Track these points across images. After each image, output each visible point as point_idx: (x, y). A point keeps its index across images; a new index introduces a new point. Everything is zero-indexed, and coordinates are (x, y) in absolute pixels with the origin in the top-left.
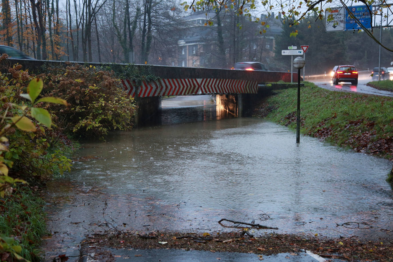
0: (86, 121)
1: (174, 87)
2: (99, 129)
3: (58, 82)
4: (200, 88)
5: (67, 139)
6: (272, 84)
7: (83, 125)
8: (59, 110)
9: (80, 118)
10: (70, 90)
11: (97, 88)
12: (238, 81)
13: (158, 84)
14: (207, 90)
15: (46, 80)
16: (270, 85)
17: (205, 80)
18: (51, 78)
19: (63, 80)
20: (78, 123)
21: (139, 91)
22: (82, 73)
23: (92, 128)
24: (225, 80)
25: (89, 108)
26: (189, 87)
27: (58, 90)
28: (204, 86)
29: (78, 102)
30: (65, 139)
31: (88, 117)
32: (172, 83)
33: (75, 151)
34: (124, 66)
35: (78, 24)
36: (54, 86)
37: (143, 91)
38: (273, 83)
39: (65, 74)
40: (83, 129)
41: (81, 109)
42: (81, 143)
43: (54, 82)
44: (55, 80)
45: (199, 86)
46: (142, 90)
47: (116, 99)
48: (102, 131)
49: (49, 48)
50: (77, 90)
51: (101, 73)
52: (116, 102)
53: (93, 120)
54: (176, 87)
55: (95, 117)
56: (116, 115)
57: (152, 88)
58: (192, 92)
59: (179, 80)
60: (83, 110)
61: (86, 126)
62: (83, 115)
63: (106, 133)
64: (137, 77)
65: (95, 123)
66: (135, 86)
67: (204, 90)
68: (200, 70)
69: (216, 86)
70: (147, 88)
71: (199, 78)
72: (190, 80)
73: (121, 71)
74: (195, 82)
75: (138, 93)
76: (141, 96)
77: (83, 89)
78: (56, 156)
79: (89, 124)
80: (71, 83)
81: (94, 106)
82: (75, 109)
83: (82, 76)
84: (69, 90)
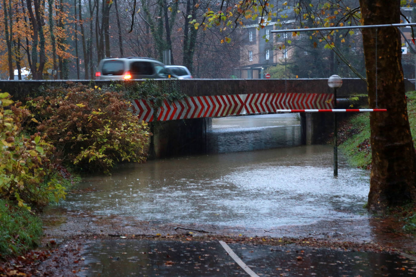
0: (88, 152)
1: (206, 107)
2: (104, 161)
3: (58, 106)
4: (244, 106)
5: (66, 172)
6: (359, 97)
7: (85, 156)
8: (58, 140)
9: (82, 148)
10: (72, 116)
11: (101, 113)
12: (303, 94)
13: (184, 103)
14: (255, 108)
15: (44, 104)
16: (356, 98)
17: (251, 95)
18: (50, 102)
19: (63, 105)
20: (80, 154)
21: (158, 114)
22: (85, 95)
23: (95, 160)
24: (281, 94)
25: (92, 136)
26: (228, 105)
27: (58, 116)
28: (250, 104)
29: (80, 129)
30: (64, 171)
31: (91, 147)
32: (203, 101)
33: (75, 184)
34: (140, 82)
35: (92, 8)
36: (53, 112)
37: (164, 114)
38: (361, 95)
39: (66, 97)
40: (85, 160)
41: (84, 137)
42: (82, 177)
43: (53, 106)
44: (54, 104)
45: (243, 104)
46: (162, 112)
47: (125, 125)
48: (106, 162)
49: (48, 47)
50: (79, 117)
51: (109, 95)
52: (124, 130)
53: (97, 150)
54: (209, 106)
55: (98, 147)
56: (124, 145)
57: (176, 109)
58: (232, 113)
59: (213, 97)
60: (85, 139)
61: (88, 158)
62: (86, 145)
63: (111, 165)
64: (156, 95)
65: (99, 154)
66: (154, 107)
67: (250, 110)
68: (246, 82)
69: (268, 103)
70: (169, 109)
71: (243, 94)
72: (230, 96)
73: (136, 89)
74: (236, 99)
75: (158, 117)
76: (162, 119)
77: (86, 115)
78: (53, 185)
79: (92, 155)
80: (72, 108)
81: (98, 134)
82: (76, 138)
83: (85, 99)
84: (70, 116)
